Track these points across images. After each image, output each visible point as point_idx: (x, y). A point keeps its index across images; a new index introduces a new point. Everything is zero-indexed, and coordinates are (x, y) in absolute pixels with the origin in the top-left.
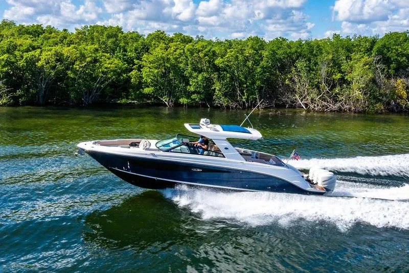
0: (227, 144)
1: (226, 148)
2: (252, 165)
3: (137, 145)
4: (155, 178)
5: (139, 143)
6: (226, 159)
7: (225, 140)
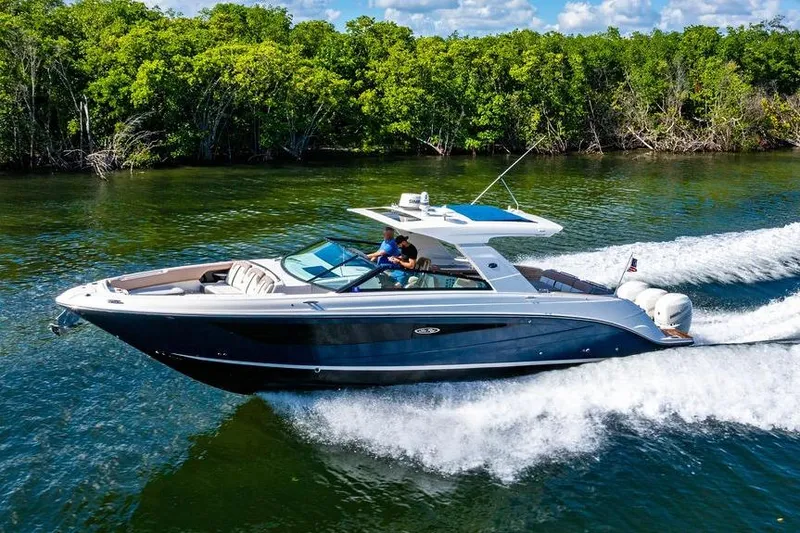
0: (493, 255)
1: (493, 266)
2: (550, 299)
3: (219, 278)
4: (313, 367)
5: (226, 271)
6: (494, 293)
7: (488, 244)
